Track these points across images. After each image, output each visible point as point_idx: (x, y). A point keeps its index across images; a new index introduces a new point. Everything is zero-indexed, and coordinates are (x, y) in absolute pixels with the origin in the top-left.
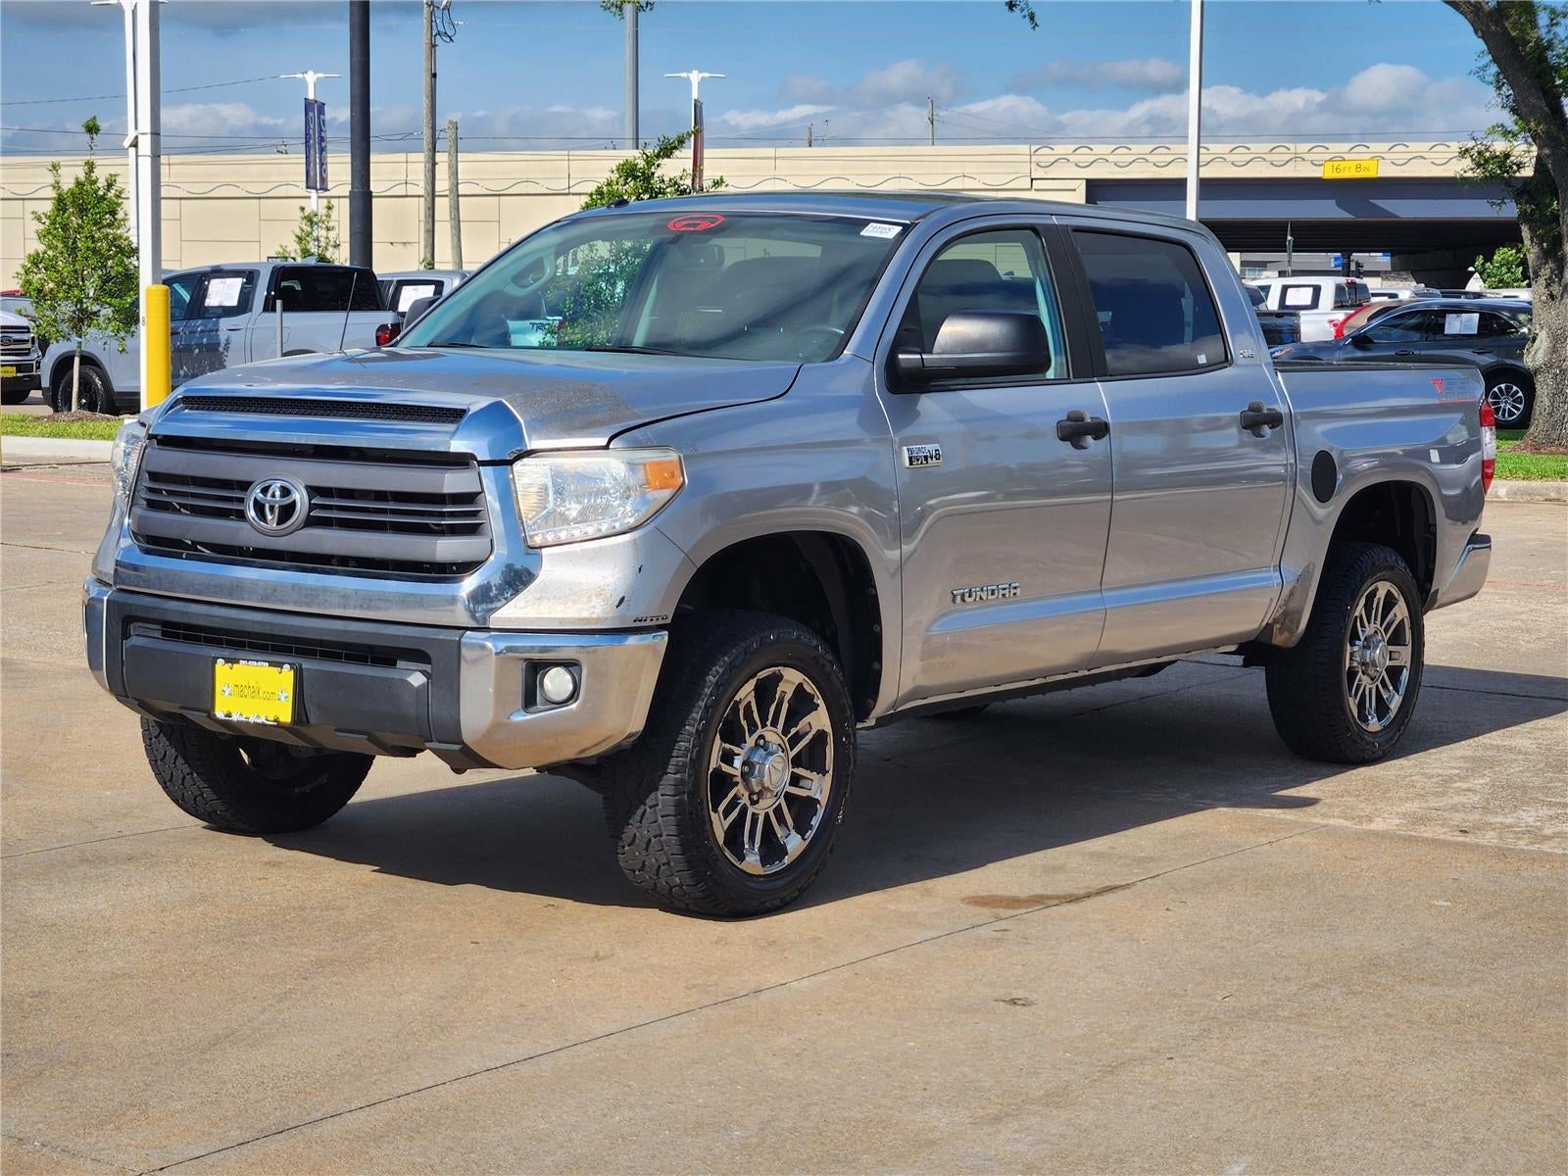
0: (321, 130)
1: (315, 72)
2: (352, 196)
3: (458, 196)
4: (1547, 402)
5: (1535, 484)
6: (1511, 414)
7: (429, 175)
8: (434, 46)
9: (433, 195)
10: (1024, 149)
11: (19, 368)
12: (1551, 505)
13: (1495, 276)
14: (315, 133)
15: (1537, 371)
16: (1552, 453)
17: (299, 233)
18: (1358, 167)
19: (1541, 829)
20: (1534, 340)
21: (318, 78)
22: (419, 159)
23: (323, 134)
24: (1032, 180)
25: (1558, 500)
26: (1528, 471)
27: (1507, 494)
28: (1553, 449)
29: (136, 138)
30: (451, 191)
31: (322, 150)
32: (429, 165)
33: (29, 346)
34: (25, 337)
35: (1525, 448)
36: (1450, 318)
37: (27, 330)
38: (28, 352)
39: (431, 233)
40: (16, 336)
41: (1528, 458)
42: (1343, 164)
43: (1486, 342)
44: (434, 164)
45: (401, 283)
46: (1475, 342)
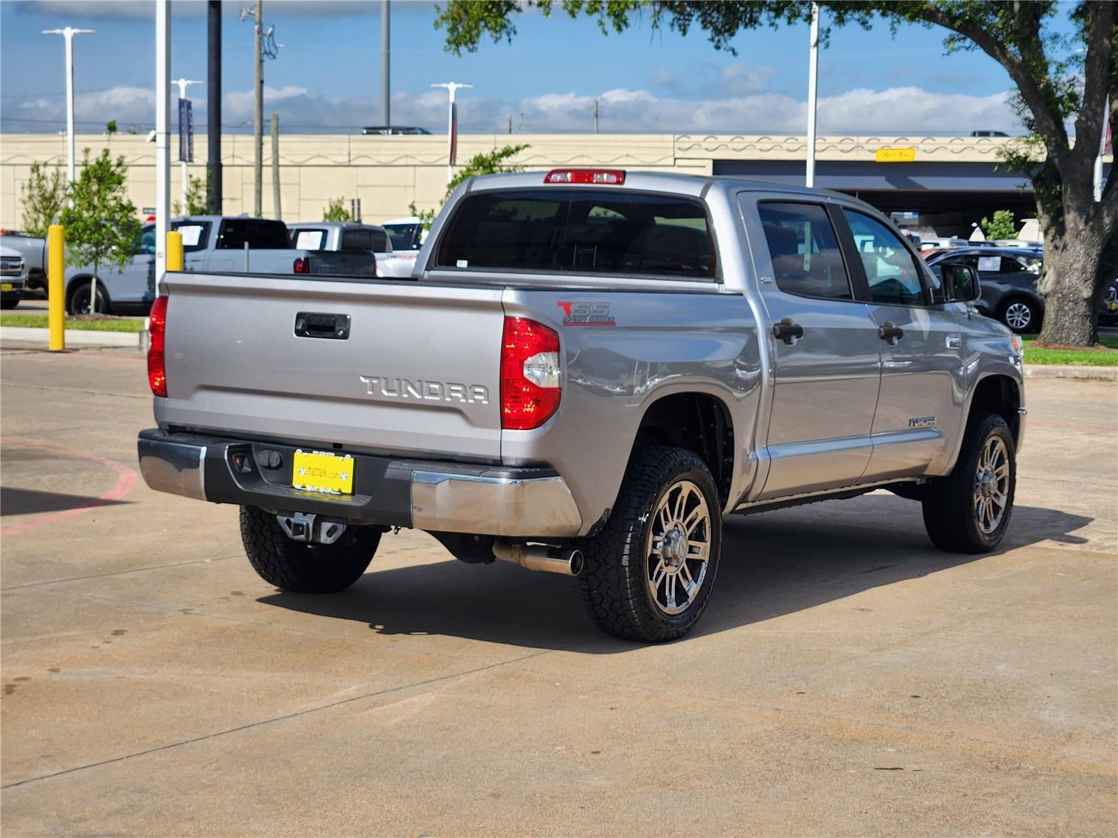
0: (189, 120)
1: (186, 79)
2: (209, 166)
3: (279, 166)
4: (1053, 315)
5: (1050, 367)
6: (1022, 324)
7: (259, 152)
8: (261, 61)
9: (260, 165)
10: (670, 137)
11: (14, 284)
12: (1060, 380)
13: (996, 230)
14: (185, 122)
15: (1046, 296)
16: (1056, 348)
17: (188, 193)
18: (901, 154)
19: (1102, 544)
20: (1044, 275)
21: (188, 85)
22: (252, 140)
23: (191, 124)
24: (675, 159)
25: (1064, 377)
26: (1045, 359)
27: (1032, 373)
28: (1057, 346)
29: (155, 136)
30: (274, 163)
31: (190, 134)
32: (259, 145)
33: (19, 270)
34: (17, 264)
35: (1039, 345)
36: (981, 260)
37: (18, 259)
38: (19, 274)
39: (259, 193)
40: (11, 263)
41: (1041, 351)
42: (890, 152)
43: (1005, 276)
44: (262, 144)
45: (299, 231)
46: (999, 276)
